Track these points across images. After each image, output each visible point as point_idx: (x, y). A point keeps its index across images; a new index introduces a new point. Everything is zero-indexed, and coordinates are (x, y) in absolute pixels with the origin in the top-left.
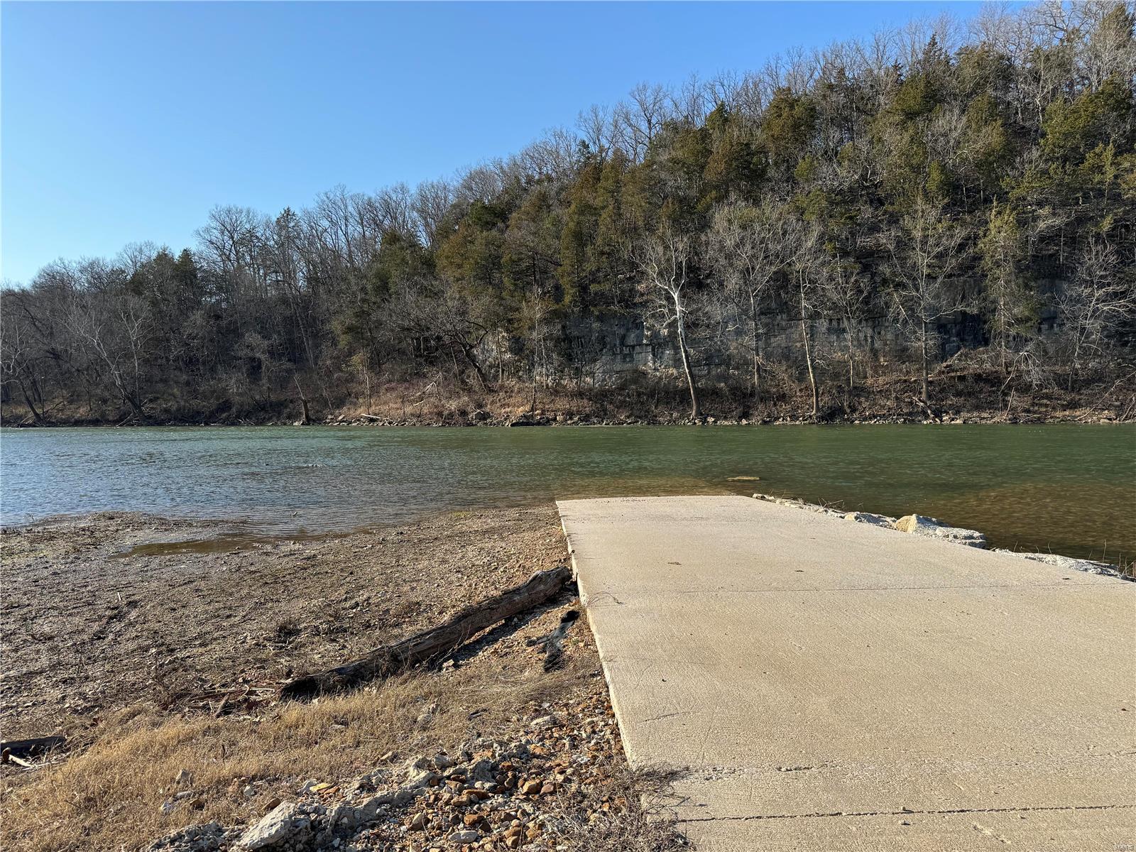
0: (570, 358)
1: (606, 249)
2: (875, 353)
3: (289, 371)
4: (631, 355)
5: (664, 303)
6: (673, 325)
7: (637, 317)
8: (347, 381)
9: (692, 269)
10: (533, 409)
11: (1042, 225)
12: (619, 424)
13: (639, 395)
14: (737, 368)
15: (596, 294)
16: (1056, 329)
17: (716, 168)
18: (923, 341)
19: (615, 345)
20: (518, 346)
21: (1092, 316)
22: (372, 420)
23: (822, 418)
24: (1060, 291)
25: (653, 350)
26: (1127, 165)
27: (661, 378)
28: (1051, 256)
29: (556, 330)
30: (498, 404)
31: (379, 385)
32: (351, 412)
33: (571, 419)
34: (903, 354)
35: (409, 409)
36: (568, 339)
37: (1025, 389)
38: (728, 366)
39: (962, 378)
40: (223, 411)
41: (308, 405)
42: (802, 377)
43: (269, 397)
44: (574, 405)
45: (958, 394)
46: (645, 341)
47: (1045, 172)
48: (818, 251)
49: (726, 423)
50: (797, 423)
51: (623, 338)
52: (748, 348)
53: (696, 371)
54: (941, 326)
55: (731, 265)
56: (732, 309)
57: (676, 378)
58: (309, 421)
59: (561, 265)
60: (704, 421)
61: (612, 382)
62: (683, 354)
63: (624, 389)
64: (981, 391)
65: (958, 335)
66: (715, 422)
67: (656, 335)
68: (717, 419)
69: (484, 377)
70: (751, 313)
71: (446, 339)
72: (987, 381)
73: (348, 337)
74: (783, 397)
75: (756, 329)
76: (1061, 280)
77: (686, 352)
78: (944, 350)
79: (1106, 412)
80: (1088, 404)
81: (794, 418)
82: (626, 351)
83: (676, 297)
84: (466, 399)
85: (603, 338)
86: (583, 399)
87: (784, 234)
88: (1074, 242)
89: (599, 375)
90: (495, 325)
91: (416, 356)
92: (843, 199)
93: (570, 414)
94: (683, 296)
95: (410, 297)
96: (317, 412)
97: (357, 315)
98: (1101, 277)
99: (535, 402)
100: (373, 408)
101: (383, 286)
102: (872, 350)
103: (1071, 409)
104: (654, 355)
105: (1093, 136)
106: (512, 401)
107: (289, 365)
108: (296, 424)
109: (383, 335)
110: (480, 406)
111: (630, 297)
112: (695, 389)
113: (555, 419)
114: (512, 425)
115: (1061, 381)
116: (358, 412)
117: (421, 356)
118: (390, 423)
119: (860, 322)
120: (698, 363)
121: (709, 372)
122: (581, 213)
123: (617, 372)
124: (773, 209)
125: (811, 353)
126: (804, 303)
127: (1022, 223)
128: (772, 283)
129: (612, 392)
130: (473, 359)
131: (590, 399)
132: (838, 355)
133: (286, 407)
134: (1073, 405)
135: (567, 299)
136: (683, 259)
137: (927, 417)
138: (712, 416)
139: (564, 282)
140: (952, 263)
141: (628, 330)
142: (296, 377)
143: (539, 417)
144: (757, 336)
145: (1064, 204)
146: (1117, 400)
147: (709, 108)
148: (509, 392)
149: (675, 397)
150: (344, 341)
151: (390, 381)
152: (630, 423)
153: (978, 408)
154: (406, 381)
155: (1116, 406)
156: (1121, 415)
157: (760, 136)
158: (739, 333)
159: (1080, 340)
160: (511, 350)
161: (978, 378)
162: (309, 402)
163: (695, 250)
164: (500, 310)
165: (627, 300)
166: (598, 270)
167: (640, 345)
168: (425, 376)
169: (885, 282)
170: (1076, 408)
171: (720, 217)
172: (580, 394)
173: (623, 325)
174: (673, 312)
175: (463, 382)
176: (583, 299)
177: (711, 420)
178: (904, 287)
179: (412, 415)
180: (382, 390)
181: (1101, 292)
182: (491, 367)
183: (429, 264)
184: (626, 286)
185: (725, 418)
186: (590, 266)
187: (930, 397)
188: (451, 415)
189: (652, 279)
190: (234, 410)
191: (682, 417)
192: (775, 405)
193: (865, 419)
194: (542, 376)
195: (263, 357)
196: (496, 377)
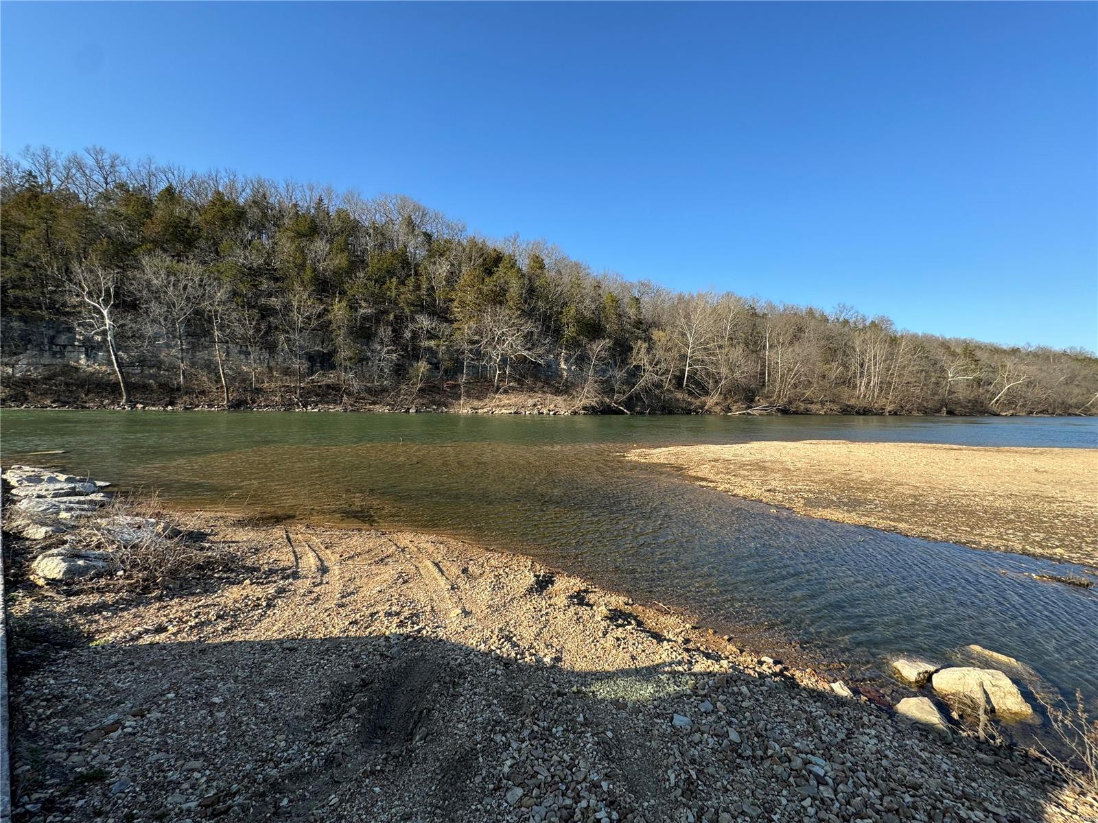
2: (270, 369)
4: (61, 353)
5: (94, 316)
6: (104, 333)
7: (67, 323)
11: (362, 311)
12: (42, 407)
13: (67, 384)
14: (167, 370)
16: (369, 365)
17: (153, 229)
18: (298, 365)
19: (43, 343)
23: (230, 407)
24: (368, 346)
25: (86, 351)
26: (402, 290)
27: (93, 373)
28: (367, 327)
34: (287, 372)
37: (349, 394)
38: (159, 368)
39: (320, 386)
42: (218, 380)
45: (317, 395)
46: (77, 343)
47: (366, 285)
49: (154, 409)
50: (213, 409)
51: (53, 338)
52: (175, 357)
53: (127, 370)
56: (161, 329)
57: (109, 374)
60: (133, 406)
61: (38, 373)
62: (113, 356)
63: (50, 379)
64: (330, 394)
65: (320, 363)
66: (144, 407)
67: (88, 339)
68: (146, 405)
70: (178, 334)
72: (333, 389)
74: (203, 393)
75: (182, 345)
76: (370, 340)
77: (115, 354)
78: (312, 370)
79: (388, 407)
80: (380, 403)
81: (210, 406)
82: (56, 349)
83: (105, 313)
85: (28, 335)
88: (378, 321)
89: (21, 366)
94: (110, 313)
98: (387, 342)
102: (268, 367)
104: (87, 355)
111: (61, 306)
112: (125, 383)
119: (261, 349)
120: (131, 364)
121: (142, 372)
123: (45, 365)
125: (223, 365)
126: (217, 333)
129: (36, 381)
131: (7, 386)
132: (245, 369)
136: (111, 285)
137: (299, 407)
138: (141, 403)
140: (314, 323)
141: (58, 332)
144: (183, 350)
146: (392, 401)
152: (55, 407)
153: (328, 403)
155: (392, 404)
156: (394, 408)
158: (168, 346)
161: (328, 386)
165: (58, 308)
167: (73, 345)
169: (276, 328)
170: (375, 404)
173: (53, 328)
174: (103, 323)
177: (140, 406)
178: (288, 332)
181: (386, 349)
184: (57, 298)
185: (153, 405)
187: (301, 396)
189: (81, 296)
191: (112, 403)
192: (197, 397)
193: (260, 407)
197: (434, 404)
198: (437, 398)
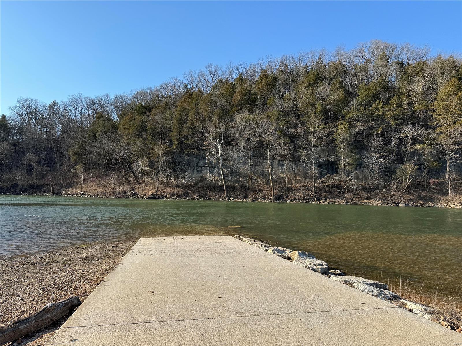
0: (175, 171)
1: (192, 126)
2: (295, 175)
3: (47, 171)
4: (200, 171)
5: (215, 150)
6: (218, 159)
7: (203, 155)
8: (74, 176)
9: (226, 137)
10: (157, 192)
11: (357, 129)
12: (194, 199)
13: (203, 187)
14: (243, 178)
15: (187, 144)
16: (362, 169)
17: (237, 98)
18: (313, 171)
19: (194, 166)
20: (152, 164)
21: (375, 164)
22: (83, 194)
23: (275, 200)
24: (363, 154)
25: (210, 169)
26: (387, 109)
27: (212, 181)
28: (361, 141)
29: (169, 158)
30: (141, 189)
31: (88, 179)
32: (74, 190)
33: (173, 196)
34: (306, 176)
35: (100, 190)
36: (174, 162)
37: (351, 191)
38: (240, 177)
39: (327, 186)
40: (14, 188)
41: (54, 187)
42: (268, 183)
43: (36, 182)
44: (175, 190)
45: (326, 192)
46: (206, 165)
47: (358, 109)
48: (274, 134)
49: (238, 200)
50: (266, 201)
51: (198, 163)
52: (247, 170)
53: (226, 178)
54: (320, 165)
55: (241, 136)
56: (241, 154)
57: (218, 181)
58: (54, 194)
59: (173, 132)
60: (229, 199)
61: (192, 181)
62: (222, 171)
63: (197, 185)
64: (335, 191)
65: (326, 169)
66: (233, 200)
67: (211, 163)
68: (234, 198)
69: (136, 177)
70: (249, 156)
71: (120, 160)
72: (337, 187)
73: (75, 157)
74: (260, 191)
75: (251, 163)
76: (364, 150)
77: (222, 170)
78: (321, 174)
79: (380, 201)
80: (374, 198)
81: (264, 199)
82: (198, 169)
83: (219, 147)
84: (127, 186)
85: (189, 163)
86: (179, 188)
87: (262, 126)
88: (368, 136)
89: (187, 178)
90: (143, 155)
91: (106, 167)
92: (285, 114)
93: (173, 194)
94: (222, 148)
95: (105, 141)
96: (58, 190)
97: (80, 148)
98: (378, 150)
99: (158, 189)
100: (84, 189)
101: (93, 136)
102: (294, 173)
103: (367, 199)
104: (210, 171)
105: (375, 98)
106: (148, 188)
107: (47, 168)
108: (47, 195)
109: (91, 157)
110: (133, 190)
111: (201, 147)
112: (226, 185)
113: (166, 196)
114: (147, 198)
115: (364, 188)
116: (77, 191)
117: (108, 167)
118: (91, 196)
119: (290, 162)
120: (228, 175)
121: (232, 179)
122: (182, 111)
123: (194, 177)
124: (258, 116)
125: (271, 173)
126: (269, 153)
127: (350, 128)
128: (257, 145)
129: (191, 186)
130: (132, 169)
131: (182, 188)
132: (281, 175)
133: (44, 187)
134: (368, 198)
135: (174, 146)
136: (222, 132)
137: (314, 200)
138: (232, 197)
139: (173, 139)
140: (324, 141)
141: (200, 160)
142: (50, 174)
143: (159, 195)
144: (251, 165)
145: (365, 122)
146: (384, 197)
147: (236, 76)
148: (147, 184)
149: (217, 189)
150: (73, 159)
151: (93, 177)
152: (198, 199)
153: (334, 198)
154: (101, 177)
155: (384, 199)
156: (386, 203)
157: (255, 88)
158: (244, 164)
159: (371, 173)
160: (149, 166)
161: (333, 186)
162: (55, 185)
163: (227, 129)
164: (145, 149)
165: (199, 148)
166: (188, 135)
167: (205, 166)
168: (109, 175)
169: (299, 147)
170: (369, 199)
171: (238, 117)
172: (178, 186)
173: (198, 158)
174: (218, 154)
175: (127, 179)
176: (181, 146)
177: (232, 199)
178: (307, 149)
179: (101, 193)
180: (89, 181)
181: (378, 155)
182: (140, 173)
183: (115, 127)
184: (200, 142)
185: (238, 198)
186: (185, 133)
187: (315, 193)
188: (119, 193)
189: (210, 140)
190: (19, 187)
191: (220, 197)
192: (257, 193)
193: (291, 200)
194: (162, 178)
195: (35, 165)
196: (141, 178)
197: (421, 200)
198: (423, 193)
